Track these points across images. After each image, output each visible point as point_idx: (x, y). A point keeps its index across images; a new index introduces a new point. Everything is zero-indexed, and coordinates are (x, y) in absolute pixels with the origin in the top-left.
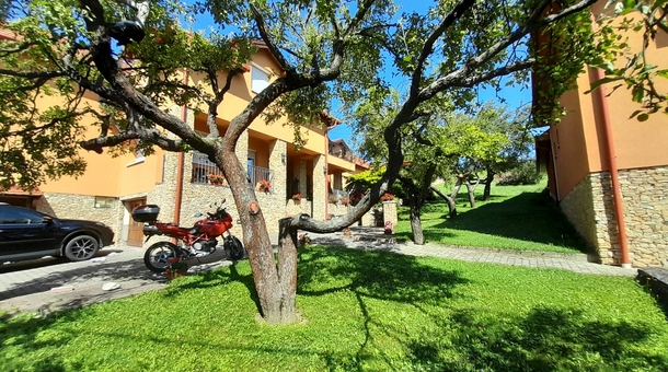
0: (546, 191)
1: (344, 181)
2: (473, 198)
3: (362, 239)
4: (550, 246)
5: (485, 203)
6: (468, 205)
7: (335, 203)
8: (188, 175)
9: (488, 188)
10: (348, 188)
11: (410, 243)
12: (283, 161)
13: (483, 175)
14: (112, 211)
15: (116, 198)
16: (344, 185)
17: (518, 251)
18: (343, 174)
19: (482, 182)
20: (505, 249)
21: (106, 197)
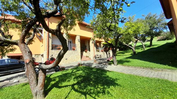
0: (175, 42)
1: (102, 45)
2: (144, 47)
3: (99, 63)
4: (166, 66)
5: (150, 48)
6: (143, 49)
7: (99, 51)
8: (50, 48)
9: (151, 43)
10: (103, 47)
11: (113, 65)
12: (79, 41)
13: (149, 39)
14: (39, 58)
15: (40, 55)
16: (102, 46)
17: (152, 68)
18: (102, 43)
19: (149, 41)
20: (146, 67)
21: (37, 55)
